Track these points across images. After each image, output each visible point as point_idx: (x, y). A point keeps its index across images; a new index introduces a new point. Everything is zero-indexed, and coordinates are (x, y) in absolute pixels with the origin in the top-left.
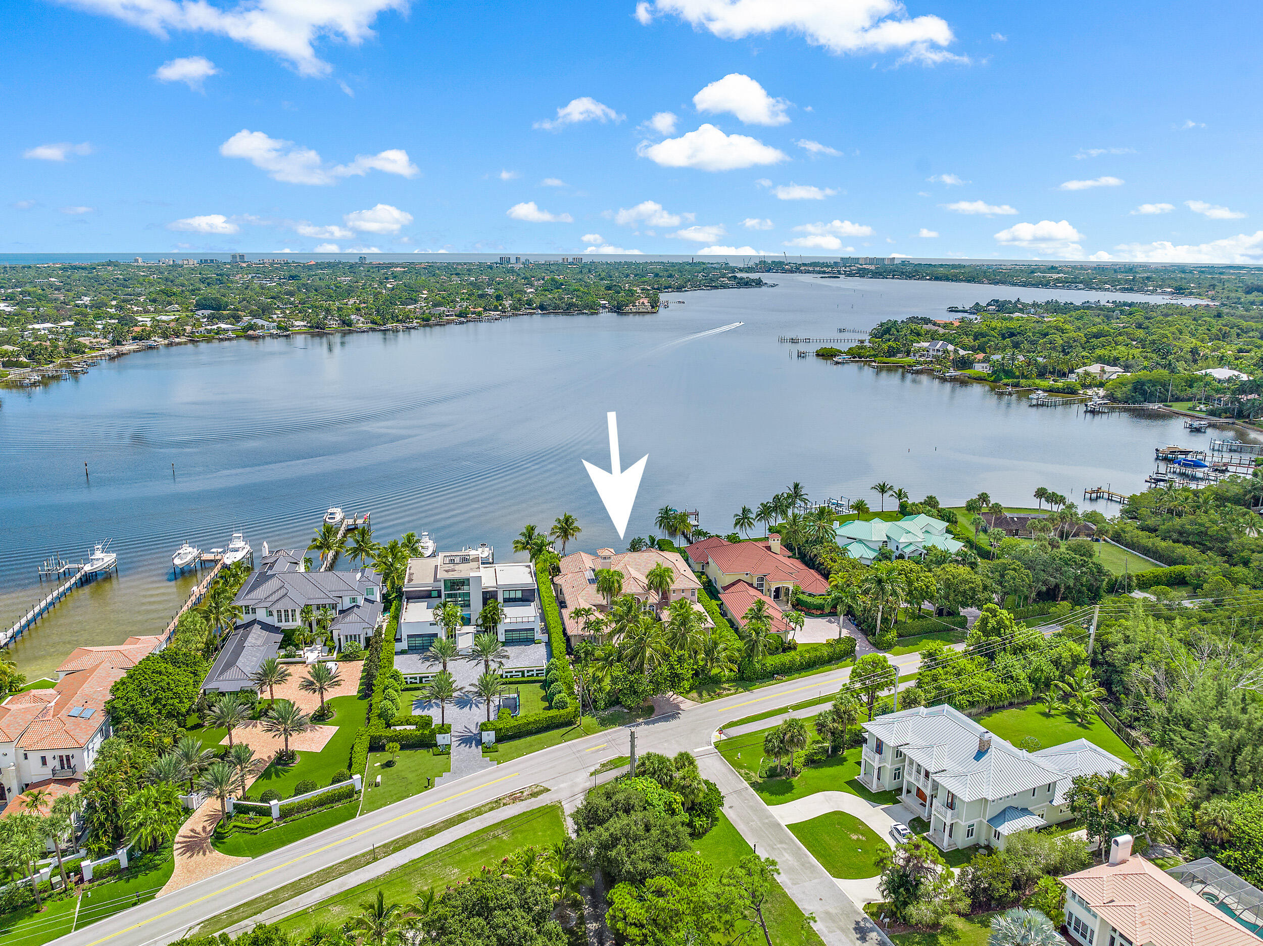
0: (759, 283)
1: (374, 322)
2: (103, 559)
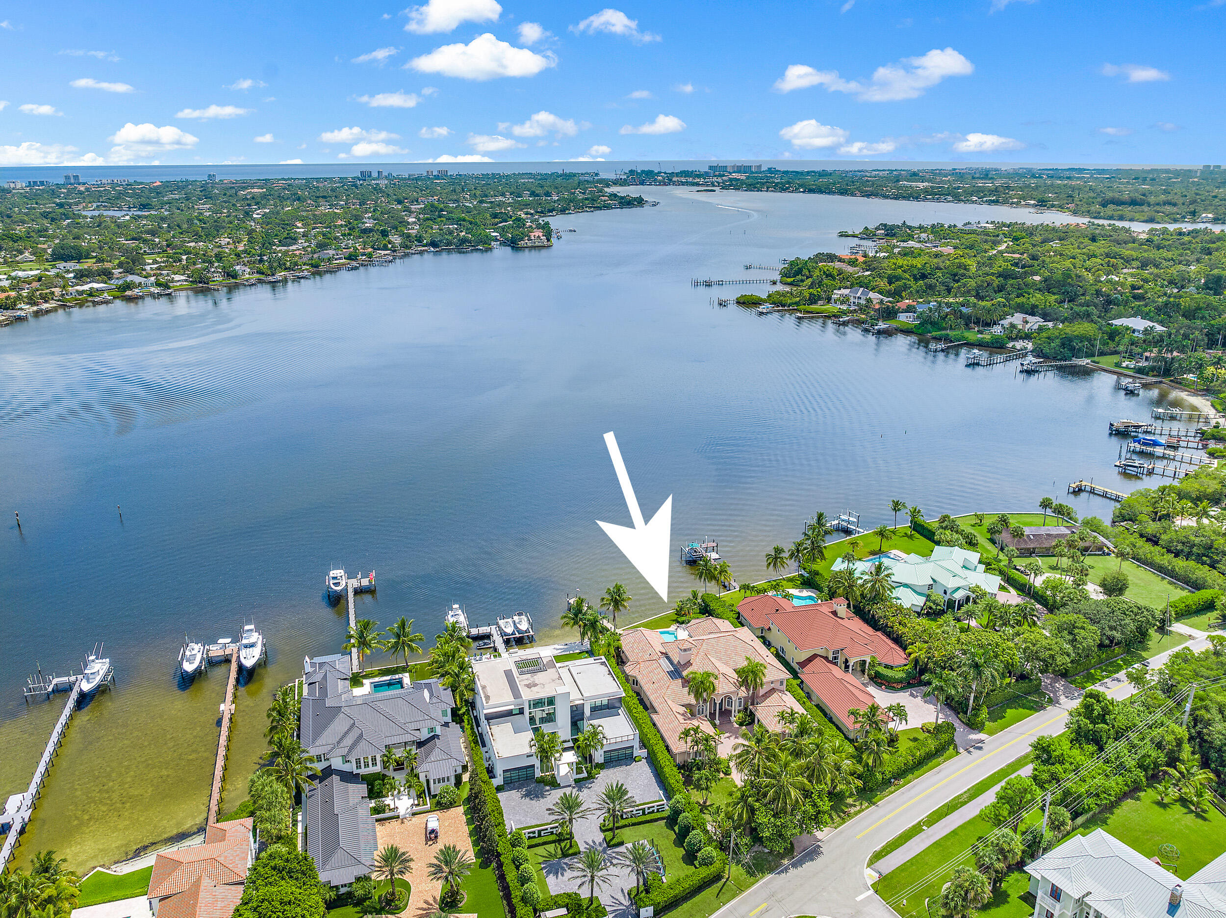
0: (640, 202)
1: (261, 272)
2: (100, 670)
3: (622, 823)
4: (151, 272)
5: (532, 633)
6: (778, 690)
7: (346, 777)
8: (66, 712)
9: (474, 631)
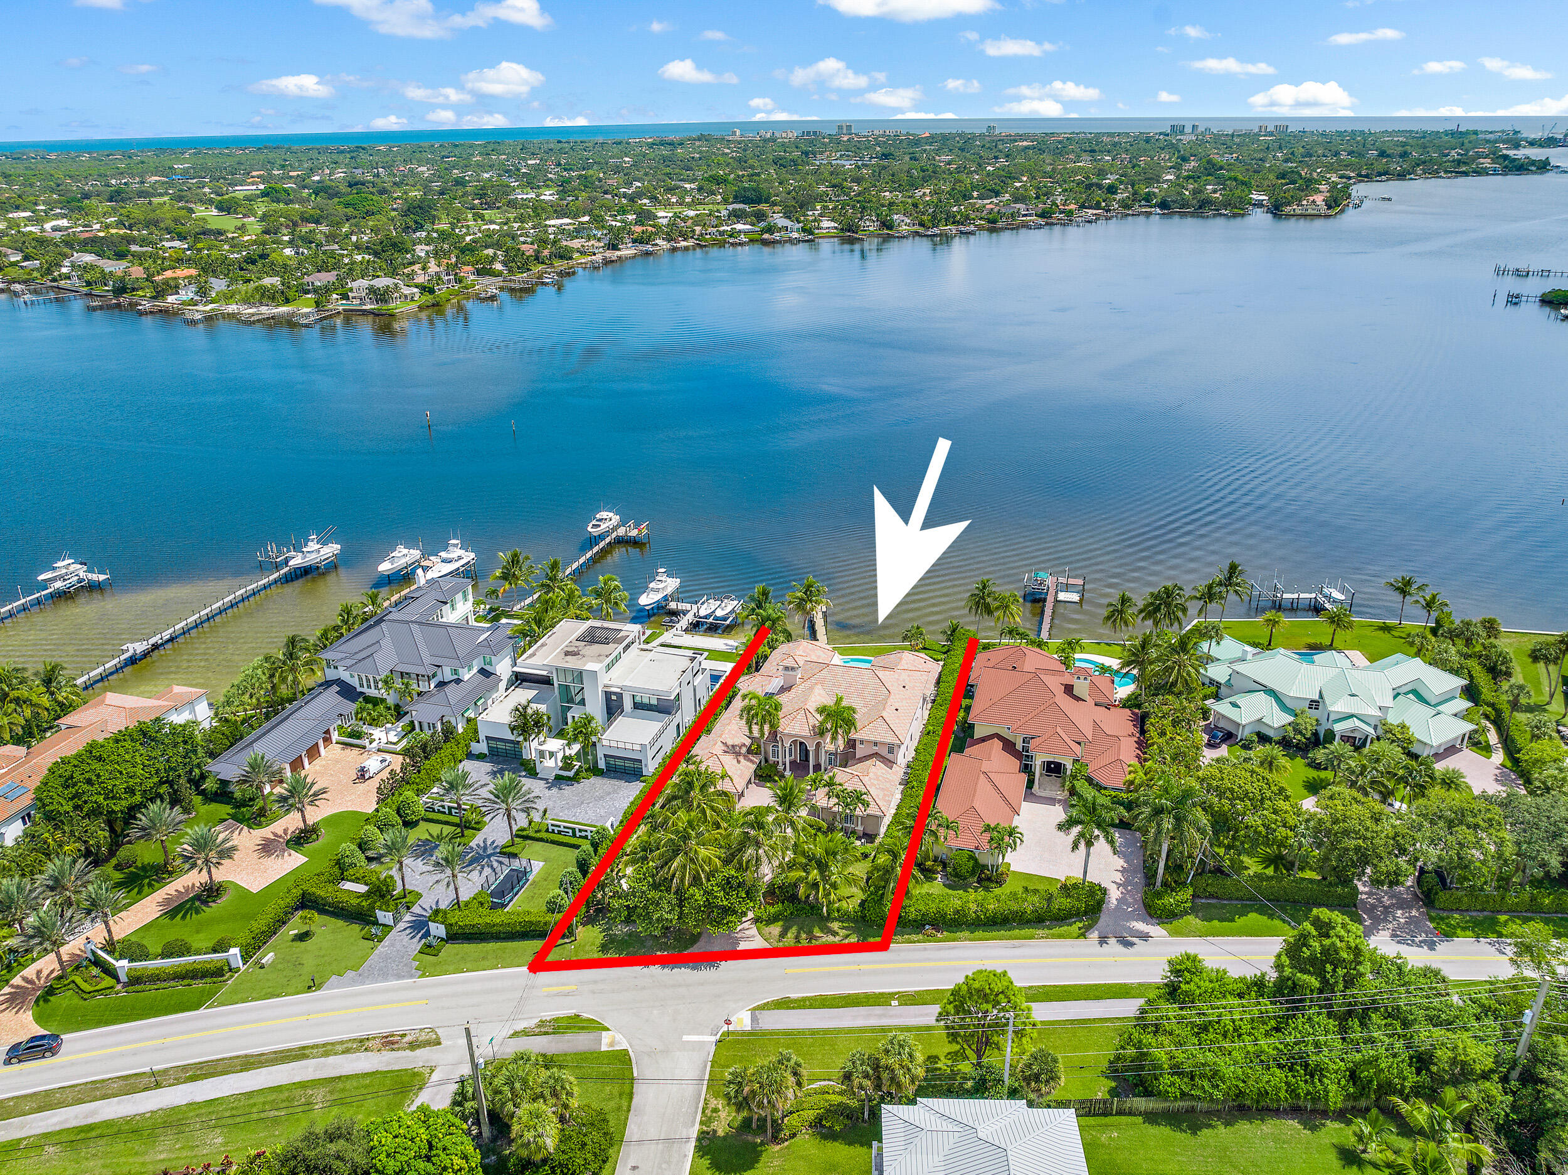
0: (1543, 166)
1: (922, 225)
2: (318, 551)
3: (543, 835)
4: (810, 218)
5: (728, 622)
6: (882, 757)
7: (348, 692)
8: (265, 581)
9: (673, 605)
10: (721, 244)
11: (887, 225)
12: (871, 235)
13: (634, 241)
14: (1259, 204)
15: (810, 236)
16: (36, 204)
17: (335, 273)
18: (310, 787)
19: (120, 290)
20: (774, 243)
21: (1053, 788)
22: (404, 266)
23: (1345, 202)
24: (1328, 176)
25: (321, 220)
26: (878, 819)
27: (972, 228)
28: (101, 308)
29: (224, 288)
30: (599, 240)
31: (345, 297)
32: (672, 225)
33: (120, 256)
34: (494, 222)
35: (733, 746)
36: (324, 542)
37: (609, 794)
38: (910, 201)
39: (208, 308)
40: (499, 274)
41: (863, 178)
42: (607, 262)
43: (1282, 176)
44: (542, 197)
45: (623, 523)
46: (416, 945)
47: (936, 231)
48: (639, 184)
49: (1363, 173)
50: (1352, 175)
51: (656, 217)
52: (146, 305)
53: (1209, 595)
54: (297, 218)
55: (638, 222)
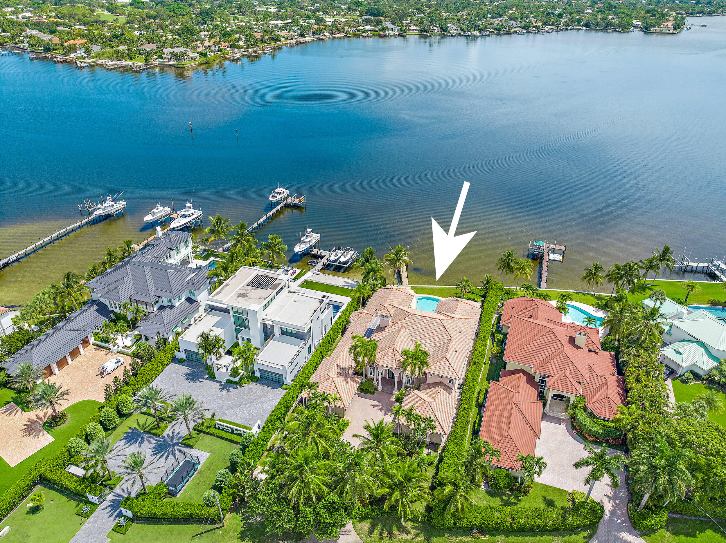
1: (462, 30)
2: (112, 206)
3: (212, 430)
4: (405, 24)
5: (347, 266)
6: (445, 385)
7: (103, 309)
8: (80, 223)
9: (315, 251)
10: (358, 36)
11: (444, 29)
12: (436, 34)
13: (313, 33)
14: (636, 27)
15: (404, 34)
16: (18, 5)
17: (156, 44)
18: (59, 389)
19: (47, 50)
20: (385, 36)
21: (559, 410)
22: (193, 42)
23: (682, 27)
24: (671, 13)
25: (156, 18)
26: (440, 436)
27: (488, 33)
28: (36, 59)
29: (99, 50)
30: (295, 32)
31: (160, 57)
32: (333, 25)
33: (52, 32)
34: (243, 21)
35: (344, 369)
36: (116, 201)
37: (260, 397)
38: (456, 18)
39: (90, 61)
40: (241, 48)
41: (432, 6)
42: (298, 43)
43: (648, 12)
44: (269, 10)
45: (291, 195)
46: (111, 523)
47: (469, 33)
48: (319, 5)
49: (690, 12)
50: (684, 13)
51: (325, 21)
52: (59, 58)
53: (650, 267)
54: (145, 17)
55: (316, 24)
